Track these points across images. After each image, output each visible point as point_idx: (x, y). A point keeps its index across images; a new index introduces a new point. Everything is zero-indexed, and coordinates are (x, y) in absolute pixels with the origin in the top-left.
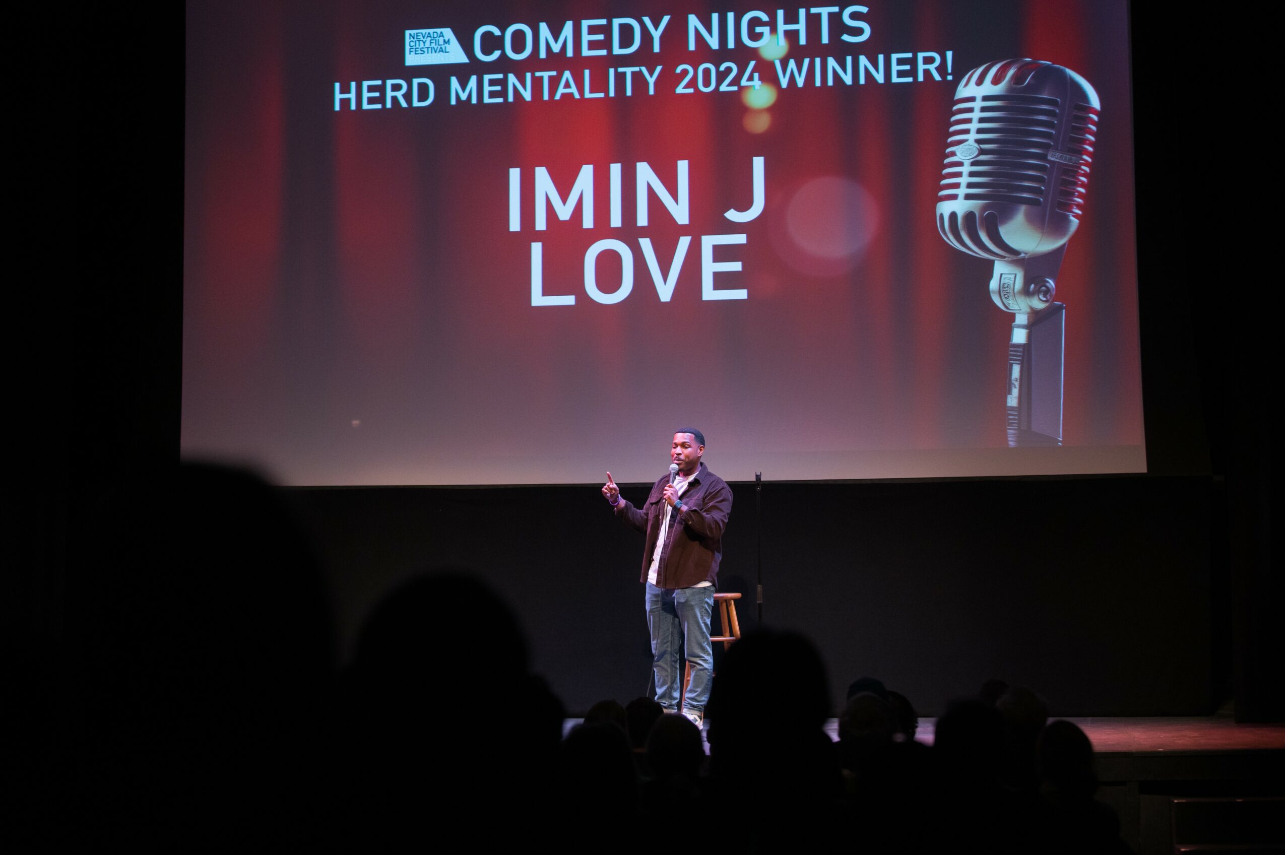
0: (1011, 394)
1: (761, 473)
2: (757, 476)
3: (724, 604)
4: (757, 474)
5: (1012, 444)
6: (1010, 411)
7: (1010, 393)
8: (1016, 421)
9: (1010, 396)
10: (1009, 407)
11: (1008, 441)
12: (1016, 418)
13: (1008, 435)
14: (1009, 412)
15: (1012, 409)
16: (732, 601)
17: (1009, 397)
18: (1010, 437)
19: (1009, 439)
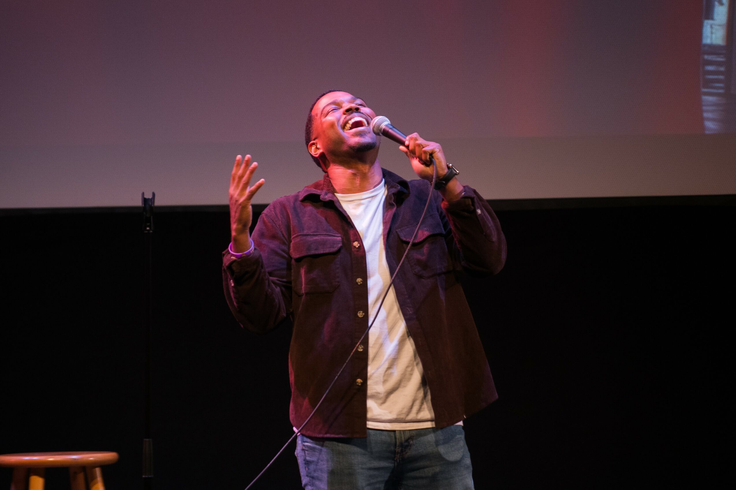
0: (712, 19)
1: (154, 194)
2: (145, 200)
3: (81, 477)
4: (146, 196)
5: (710, 125)
6: (709, 54)
7: (709, 15)
8: (721, 77)
9: (710, 22)
10: (705, 45)
11: (702, 119)
12: (722, 69)
13: (704, 108)
14: (706, 57)
15: (714, 49)
16: (98, 471)
17: (707, 24)
18: (707, 111)
19: (706, 115)
